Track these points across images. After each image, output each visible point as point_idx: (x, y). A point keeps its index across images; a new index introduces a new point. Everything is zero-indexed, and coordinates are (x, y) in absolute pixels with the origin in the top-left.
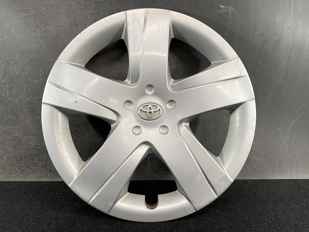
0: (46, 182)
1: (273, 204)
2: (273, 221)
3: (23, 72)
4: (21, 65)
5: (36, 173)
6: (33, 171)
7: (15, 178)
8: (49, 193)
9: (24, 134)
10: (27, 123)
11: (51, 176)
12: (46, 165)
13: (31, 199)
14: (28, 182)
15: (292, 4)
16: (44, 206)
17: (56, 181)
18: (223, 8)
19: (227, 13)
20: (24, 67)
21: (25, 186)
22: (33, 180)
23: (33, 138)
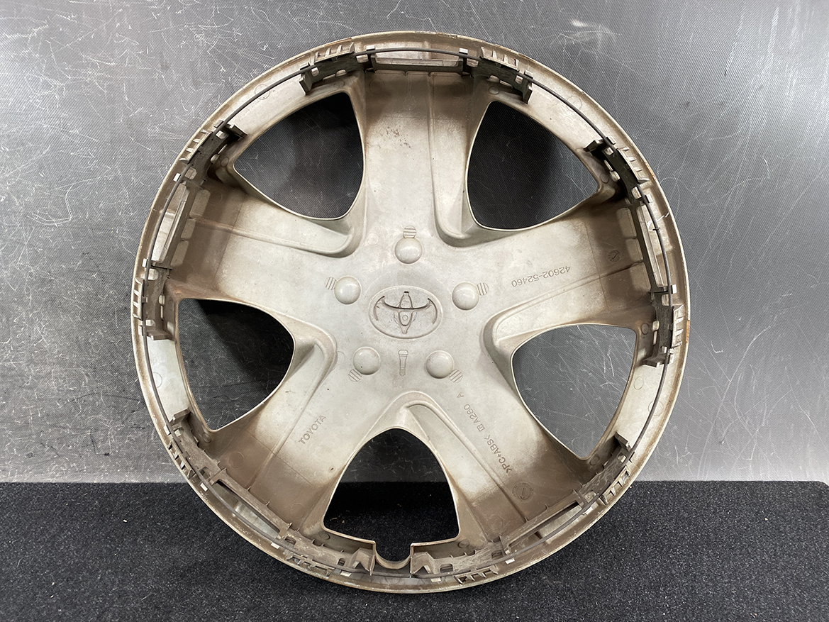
0: (94, 485)
1: (689, 555)
2: (684, 606)
3: (18, 197)
4: (11, 177)
5: (67, 461)
6: (59, 456)
7: (12, 475)
8: (103, 521)
9: (31, 361)
10: (37, 333)
11: (109, 469)
12: (93, 442)
13: (54, 536)
14: (47, 485)
15: (775, 21)
16: (89, 559)
17: (122, 481)
18: (579, 29)
19: (592, 43)
20: (19, 182)
21: (38, 499)
22: (61, 480)
23: (55, 372)
